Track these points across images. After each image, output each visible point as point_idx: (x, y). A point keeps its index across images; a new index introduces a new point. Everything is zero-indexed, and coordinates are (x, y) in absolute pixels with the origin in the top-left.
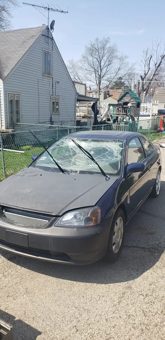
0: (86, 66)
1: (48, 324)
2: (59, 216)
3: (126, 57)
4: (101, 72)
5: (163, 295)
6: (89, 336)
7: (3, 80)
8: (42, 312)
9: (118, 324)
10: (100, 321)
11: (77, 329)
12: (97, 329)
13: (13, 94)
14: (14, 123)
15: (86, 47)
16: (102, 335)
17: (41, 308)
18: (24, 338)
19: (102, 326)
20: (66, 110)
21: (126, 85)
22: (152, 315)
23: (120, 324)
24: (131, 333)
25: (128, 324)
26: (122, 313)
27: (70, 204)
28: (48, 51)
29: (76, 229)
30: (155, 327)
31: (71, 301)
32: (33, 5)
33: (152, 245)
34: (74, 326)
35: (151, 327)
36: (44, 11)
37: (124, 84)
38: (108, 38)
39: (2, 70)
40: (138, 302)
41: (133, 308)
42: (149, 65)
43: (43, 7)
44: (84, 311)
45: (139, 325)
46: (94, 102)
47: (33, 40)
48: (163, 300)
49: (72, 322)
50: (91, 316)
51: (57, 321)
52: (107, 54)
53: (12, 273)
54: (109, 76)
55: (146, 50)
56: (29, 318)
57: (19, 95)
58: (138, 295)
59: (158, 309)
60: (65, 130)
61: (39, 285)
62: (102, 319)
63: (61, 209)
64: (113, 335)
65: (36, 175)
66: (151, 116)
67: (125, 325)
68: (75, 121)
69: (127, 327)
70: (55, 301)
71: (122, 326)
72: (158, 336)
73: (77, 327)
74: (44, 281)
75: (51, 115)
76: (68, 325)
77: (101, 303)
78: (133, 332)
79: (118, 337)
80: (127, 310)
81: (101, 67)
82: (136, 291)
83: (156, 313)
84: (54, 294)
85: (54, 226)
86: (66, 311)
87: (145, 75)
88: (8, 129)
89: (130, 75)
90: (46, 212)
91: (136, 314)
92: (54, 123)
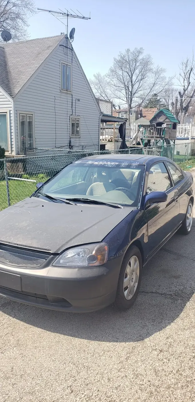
0: (115, 81)
1: (39, 383)
2: (58, 254)
3: (163, 70)
4: (132, 88)
5: (181, 351)
6: (86, 399)
7: (13, 98)
8: (33, 369)
9: (122, 385)
10: (101, 380)
11: (72, 389)
12: (96, 390)
13: (26, 114)
14: (26, 148)
15: (115, 59)
16: (101, 397)
17: (32, 364)
18: (7, 399)
19: (102, 387)
20: (88, 133)
21: (162, 103)
22: (165, 375)
23: (125, 384)
24: (137, 396)
25: (135, 385)
26: (128, 371)
27: (71, 240)
28: (66, 63)
29: (77, 269)
30: (166, 389)
31: (69, 355)
32: (50, 11)
33: (175, 291)
34: (68, 386)
35: (162, 389)
36: (62, 17)
37: (160, 102)
38: (141, 48)
39: (12, 86)
40: (150, 358)
41: (142, 366)
42: (189, 79)
43: (61, 13)
44: (83, 368)
45: (148, 387)
46: (122, 123)
47: (49, 51)
48: (180, 357)
49: (67, 382)
50: (90, 375)
51: (49, 380)
52: (140, 67)
53: (4, 322)
54: (141, 92)
55: (185, 62)
56: (16, 375)
57: (32, 115)
58: (151, 350)
59: (174, 368)
60: (83, 154)
61: (34, 336)
62: (104, 379)
63: (60, 246)
64: (115, 398)
65: (37, 206)
66: (190, 138)
67: (130, 386)
68: (98, 146)
69: (133, 388)
70: (50, 355)
71: (127, 387)
72: (169, 400)
73: (72, 387)
74: (40, 331)
75: (70, 139)
76: (62, 385)
77: (105, 359)
78: (139, 395)
79: (120, 400)
80: (135, 368)
81: (133, 83)
82: (149, 345)
83: (170, 373)
84: (50, 347)
85: (52, 265)
86: (61, 368)
87: (185, 90)
88: (19, 155)
89: (168, 92)
90: (42, 249)
91: (145, 373)
92: (74, 147)
